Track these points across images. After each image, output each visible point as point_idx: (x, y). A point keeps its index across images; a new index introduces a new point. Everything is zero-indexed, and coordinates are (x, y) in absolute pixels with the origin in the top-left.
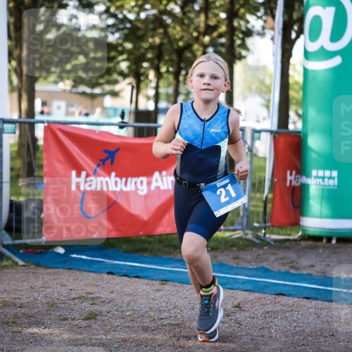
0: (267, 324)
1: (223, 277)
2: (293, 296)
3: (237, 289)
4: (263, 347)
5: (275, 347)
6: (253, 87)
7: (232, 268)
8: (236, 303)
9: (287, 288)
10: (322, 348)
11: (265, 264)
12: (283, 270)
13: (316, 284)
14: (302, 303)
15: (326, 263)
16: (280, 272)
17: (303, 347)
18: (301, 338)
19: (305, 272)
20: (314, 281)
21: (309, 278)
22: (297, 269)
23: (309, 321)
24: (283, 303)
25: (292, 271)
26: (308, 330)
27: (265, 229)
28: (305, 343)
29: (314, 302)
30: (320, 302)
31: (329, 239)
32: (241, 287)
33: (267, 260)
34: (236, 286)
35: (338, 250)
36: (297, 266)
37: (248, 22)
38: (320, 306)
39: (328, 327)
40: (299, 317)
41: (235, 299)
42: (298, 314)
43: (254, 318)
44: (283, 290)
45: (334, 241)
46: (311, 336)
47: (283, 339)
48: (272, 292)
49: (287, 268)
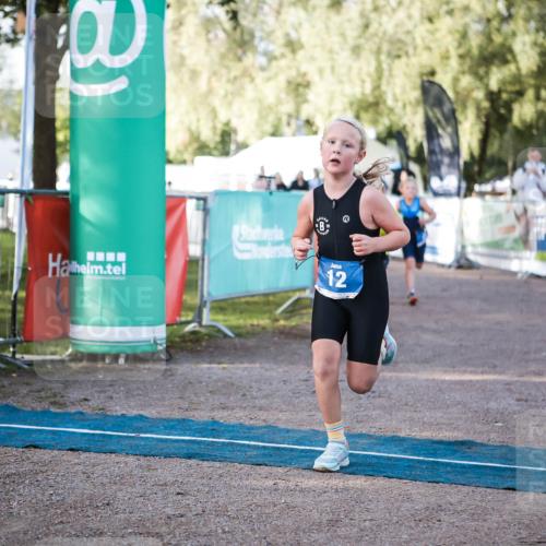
0: (7, 493)
2: (52, 448)
5: (15, 529)
9: (43, 436)
10: (91, 525)
11: (11, 401)
12: (39, 409)
13: (88, 427)
14: (65, 458)
15: (107, 394)
16: (34, 413)
17: (60, 527)
18: (59, 511)
19: (73, 410)
20: (88, 423)
21: (79, 418)
22: (62, 405)
23: (74, 485)
24: (35, 459)
25: (53, 409)
26: (69, 501)
27: (14, 347)
28: (64, 518)
29: (84, 456)
30: (93, 455)
33: (14, 394)
36: (61, 400)
38: (93, 461)
39: (102, 492)
40: (59, 479)
42: (57, 476)
44: (34, 438)
46: (75, 508)
47: (30, 515)
48: (19, 443)
49: (45, 405)
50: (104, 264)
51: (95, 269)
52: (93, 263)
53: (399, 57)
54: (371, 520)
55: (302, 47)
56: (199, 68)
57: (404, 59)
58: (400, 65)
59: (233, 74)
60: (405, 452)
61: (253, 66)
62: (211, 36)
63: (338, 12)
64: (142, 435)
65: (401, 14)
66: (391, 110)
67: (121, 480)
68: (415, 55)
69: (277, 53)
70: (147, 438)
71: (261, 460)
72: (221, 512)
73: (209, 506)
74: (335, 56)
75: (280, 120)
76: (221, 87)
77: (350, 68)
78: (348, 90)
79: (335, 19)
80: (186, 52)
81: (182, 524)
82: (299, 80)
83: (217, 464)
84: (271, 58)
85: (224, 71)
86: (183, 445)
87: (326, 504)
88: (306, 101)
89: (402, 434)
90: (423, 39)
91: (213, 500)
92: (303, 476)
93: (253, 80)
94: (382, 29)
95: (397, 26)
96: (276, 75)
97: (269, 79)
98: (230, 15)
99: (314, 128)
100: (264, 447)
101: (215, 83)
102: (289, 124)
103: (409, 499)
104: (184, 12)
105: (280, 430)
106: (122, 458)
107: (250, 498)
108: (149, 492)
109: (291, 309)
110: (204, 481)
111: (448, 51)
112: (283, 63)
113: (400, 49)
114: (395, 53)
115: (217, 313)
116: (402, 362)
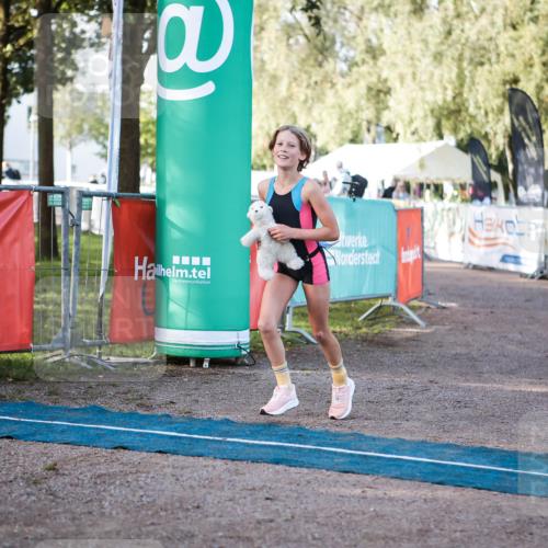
0: (98, 493)
1: (31, 424)
2: (140, 449)
3: (53, 442)
4: (90, 530)
5: (107, 529)
6: (86, 127)
7: (46, 408)
8: (50, 462)
9: (130, 438)
10: (181, 527)
11: (98, 402)
12: (126, 411)
13: (176, 430)
14: (153, 460)
15: (193, 397)
16: (121, 414)
17: (152, 528)
18: (150, 513)
19: (160, 412)
20: (173, 426)
21: (166, 421)
22: (149, 408)
23: (163, 487)
24: (124, 460)
25: (140, 412)
26: (161, 502)
27: (100, 348)
28: (155, 521)
29: (172, 458)
30: (181, 458)
31: (199, 362)
32: (59, 437)
33: (102, 394)
34: (51, 436)
35: (213, 377)
36: (148, 403)
37: (74, 24)
38: (181, 464)
39: (191, 495)
40: (149, 481)
41: (48, 458)
42: (147, 477)
43: (77, 485)
44: (124, 440)
45: (206, 364)
46: (166, 510)
47: (122, 516)
48: (107, 444)
49: (132, 406)
50: (189, 268)
51: (181, 273)
52: (178, 267)
53: (482, 64)
54: (461, 531)
55: (383, 53)
56: (279, 73)
57: (487, 67)
58: (482, 72)
59: (314, 79)
60: (493, 463)
61: (334, 72)
62: (292, 41)
63: (421, 18)
64: (229, 439)
65: (484, 21)
66: (473, 117)
67: (209, 484)
68: (498, 62)
69: (358, 59)
70: (234, 442)
71: (347, 468)
72: (310, 518)
73: (298, 512)
74: (417, 63)
75: (360, 125)
76: (301, 93)
77: (432, 75)
78: (429, 97)
79: (417, 25)
80: (266, 57)
81: (271, 529)
82: (380, 86)
83: (305, 470)
84: (353, 64)
85: (304, 76)
86: (270, 450)
87: (415, 513)
88: (387, 108)
89: (490, 446)
90: (506, 46)
91: (303, 506)
92: (391, 485)
93: (333, 85)
94: (464, 35)
95: (480, 32)
96: (357, 81)
97: (350, 85)
98: (313, 21)
99: (394, 135)
100: (351, 455)
101: (295, 89)
102: (369, 130)
103: (499, 510)
104: (265, 17)
105: (366, 438)
106: (210, 462)
107: (338, 505)
108: (237, 496)
109: (373, 316)
110: (293, 487)
111: (531, 58)
112: (364, 69)
113: (482, 56)
114: (477, 60)
115: (299, 319)
116: (488, 372)
